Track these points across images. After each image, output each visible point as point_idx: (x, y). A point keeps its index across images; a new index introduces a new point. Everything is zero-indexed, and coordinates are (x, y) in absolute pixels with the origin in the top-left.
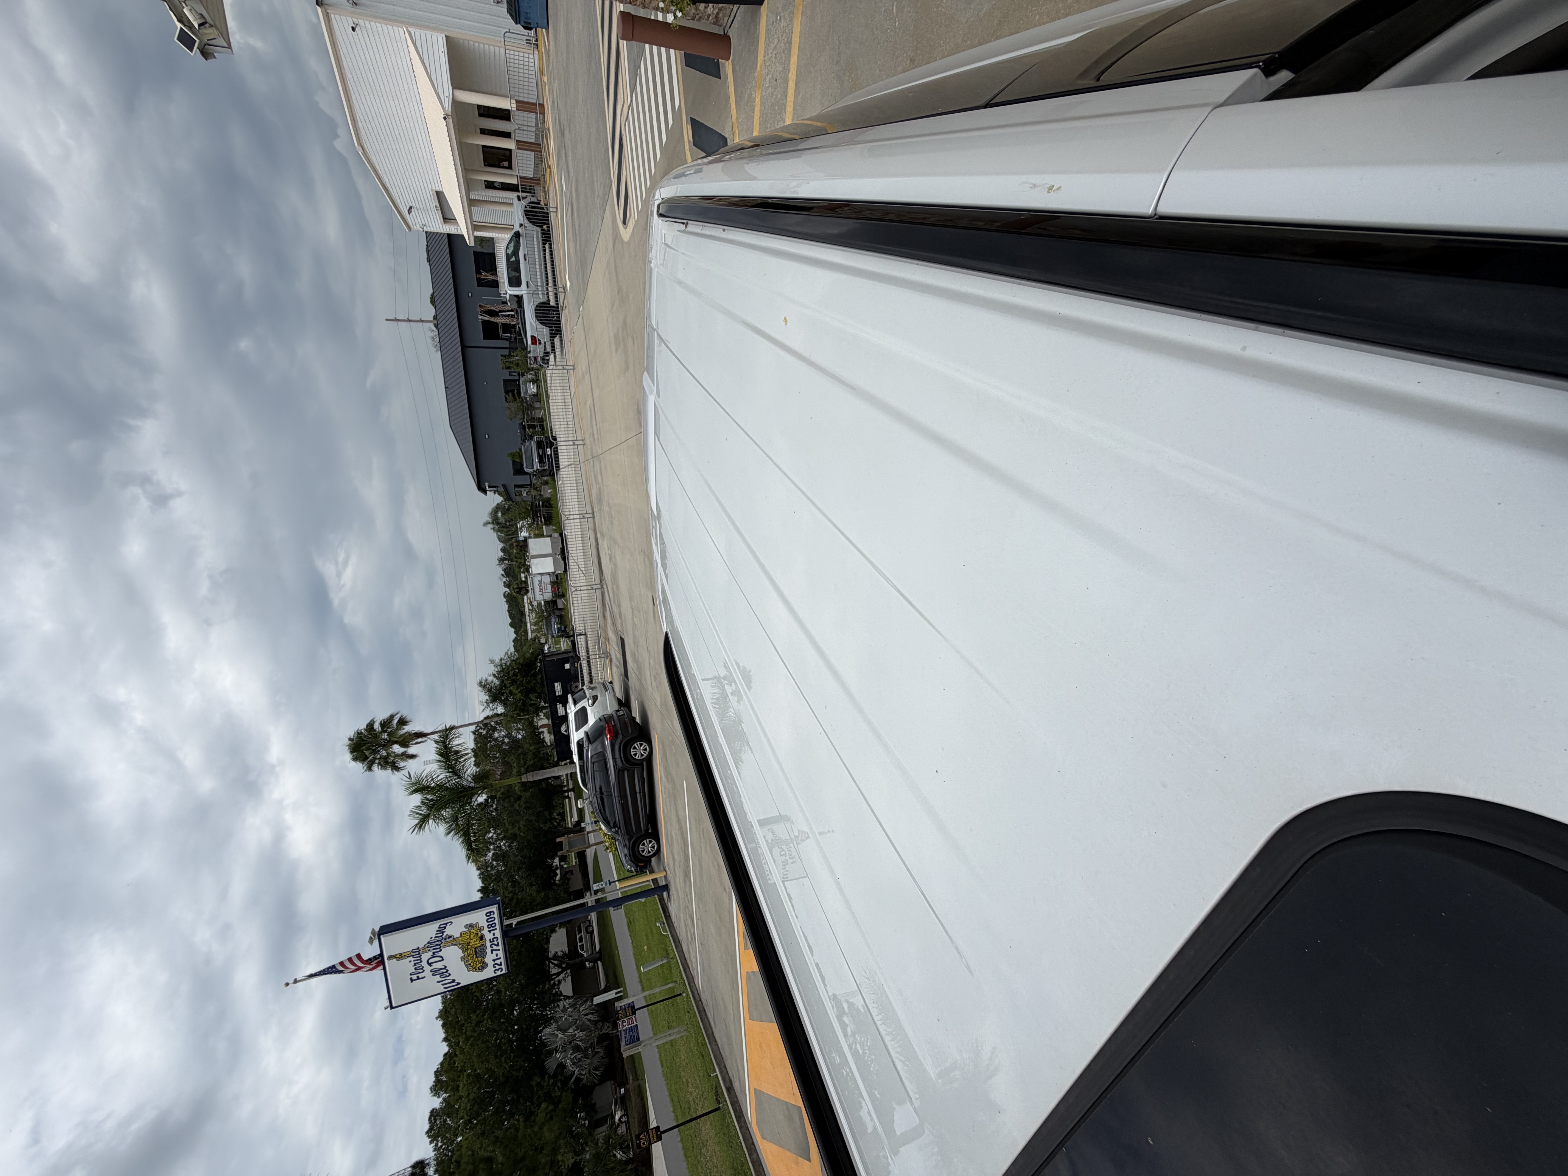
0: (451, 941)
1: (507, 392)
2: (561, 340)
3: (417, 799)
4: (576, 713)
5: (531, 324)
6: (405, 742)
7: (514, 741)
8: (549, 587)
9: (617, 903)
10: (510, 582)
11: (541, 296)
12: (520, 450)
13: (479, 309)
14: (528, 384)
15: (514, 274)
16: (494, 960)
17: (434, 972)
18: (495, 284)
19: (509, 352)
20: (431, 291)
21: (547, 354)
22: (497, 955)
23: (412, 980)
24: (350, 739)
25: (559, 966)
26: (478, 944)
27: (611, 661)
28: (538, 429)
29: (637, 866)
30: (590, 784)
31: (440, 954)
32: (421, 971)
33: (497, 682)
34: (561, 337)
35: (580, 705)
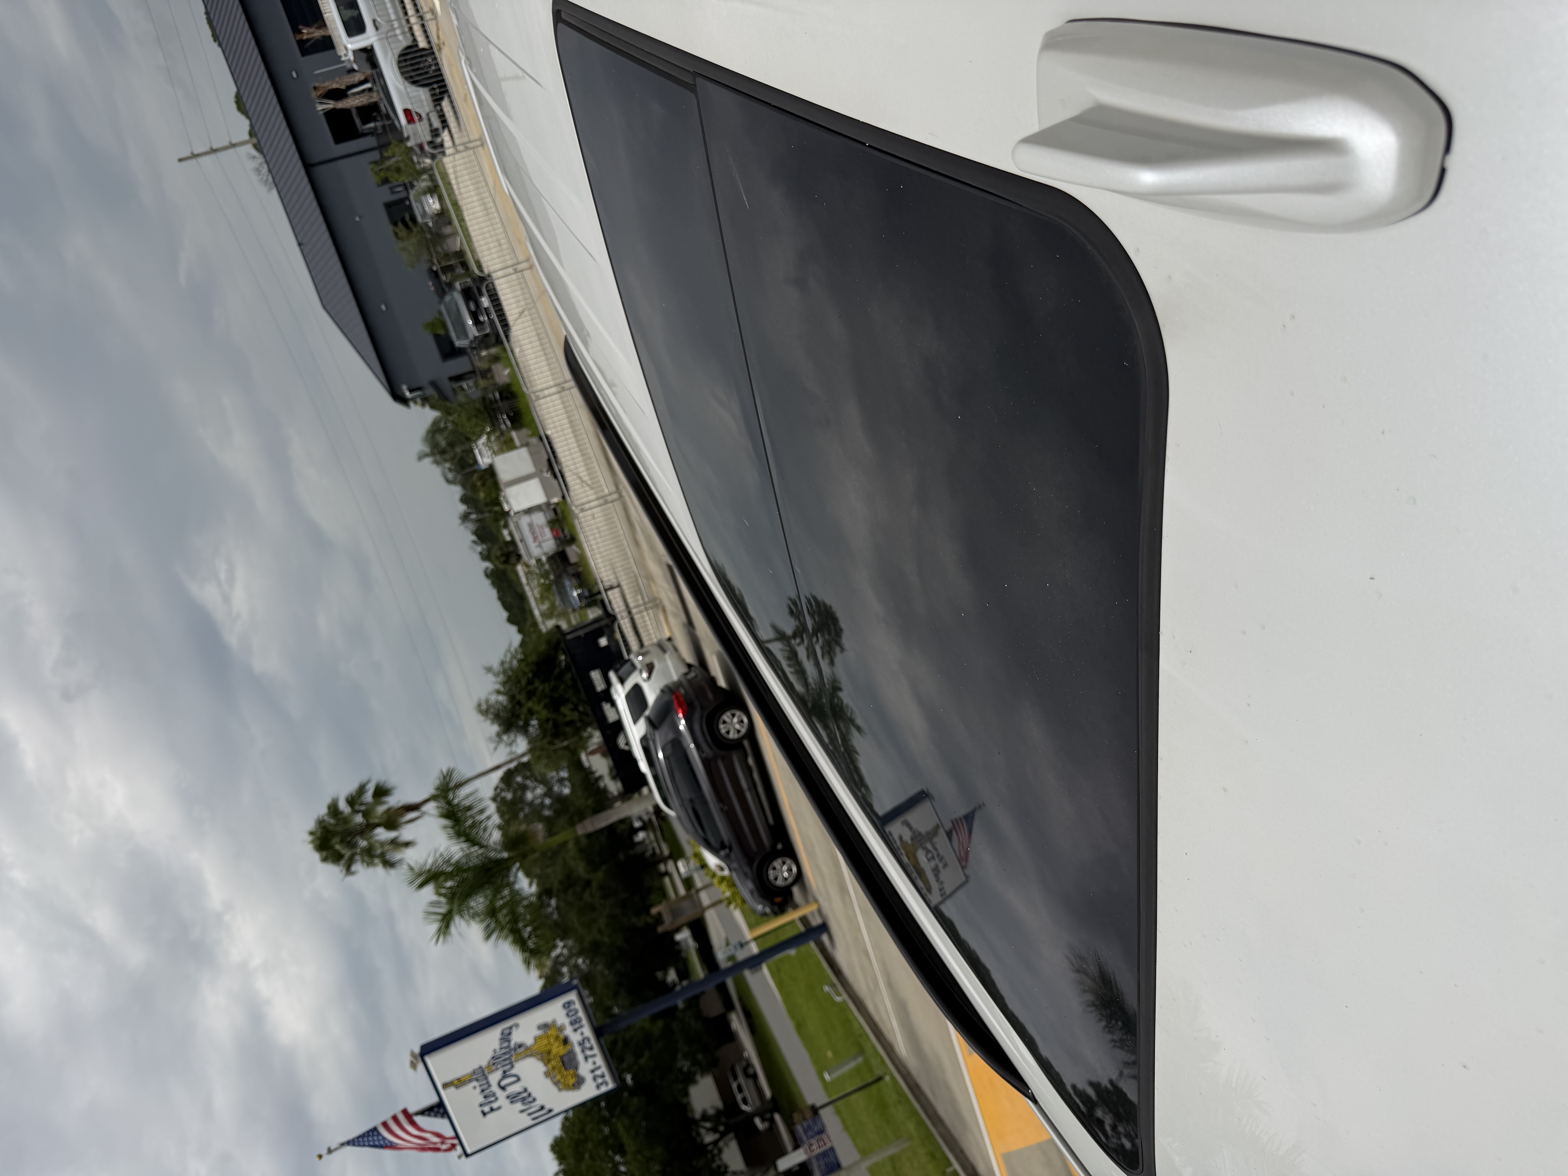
0: (523, 1052)
1: (395, 224)
2: (451, 102)
3: (429, 893)
4: (628, 697)
5: (398, 90)
6: (392, 821)
7: (559, 800)
8: (547, 532)
9: (754, 962)
10: (489, 550)
11: (401, 38)
12: (440, 313)
13: (314, 94)
14: (423, 198)
15: (350, 13)
16: (593, 1071)
17: (512, 1099)
18: (327, 44)
19: (381, 154)
20: (234, 89)
21: (435, 133)
22: (594, 1063)
23: (484, 1114)
24: (311, 833)
25: (714, 1130)
26: (562, 1051)
27: (664, 610)
28: (460, 270)
29: (772, 903)
30: (674, 800)
31: (513, 1071)
32: (493, 1099)
33: (502, 698)
34: (449, 97)
35: (630, 683)
